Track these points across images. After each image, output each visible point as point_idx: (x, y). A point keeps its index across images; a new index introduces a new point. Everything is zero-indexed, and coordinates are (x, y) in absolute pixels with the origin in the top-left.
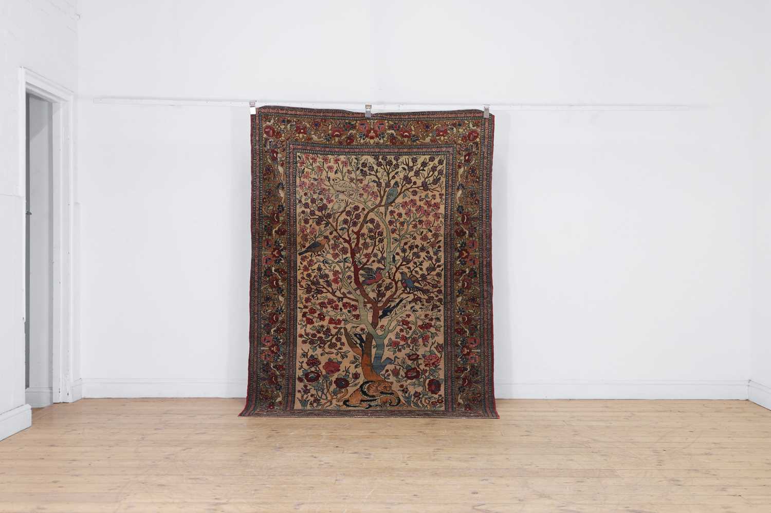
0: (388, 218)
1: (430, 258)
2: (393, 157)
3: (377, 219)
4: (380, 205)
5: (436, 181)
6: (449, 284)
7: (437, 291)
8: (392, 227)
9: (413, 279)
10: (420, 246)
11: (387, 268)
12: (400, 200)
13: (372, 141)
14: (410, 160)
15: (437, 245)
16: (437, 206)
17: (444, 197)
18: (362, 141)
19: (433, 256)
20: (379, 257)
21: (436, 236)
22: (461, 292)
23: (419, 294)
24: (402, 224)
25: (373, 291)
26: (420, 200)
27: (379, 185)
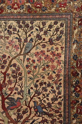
0: (26, 63)
1: (54, 92)
2: (29, 21)
3: (18, 64)
4: (20, 54)
5: (59, 38)
6: (67, 110)
7: (59, 115)
8: (28, 69)
9: (42, 106)
10: (47, 83)
11: (25, 98)
12: (34, 51)
13: (15, 11)
14: (41, 23)
15: (59, 82)
16: (59, 55)
17: (64, 49)
18: (9, 11)
19: (56, 90)
20: (19, 90)
21: (58, 76)
22: (75, 116)
23: (46, 117)
24: (35, 67)
25: (14, 114)
26: (48, 51)
27: (20, 40)
